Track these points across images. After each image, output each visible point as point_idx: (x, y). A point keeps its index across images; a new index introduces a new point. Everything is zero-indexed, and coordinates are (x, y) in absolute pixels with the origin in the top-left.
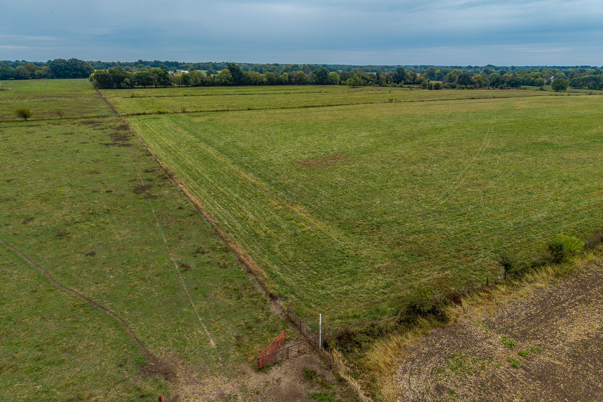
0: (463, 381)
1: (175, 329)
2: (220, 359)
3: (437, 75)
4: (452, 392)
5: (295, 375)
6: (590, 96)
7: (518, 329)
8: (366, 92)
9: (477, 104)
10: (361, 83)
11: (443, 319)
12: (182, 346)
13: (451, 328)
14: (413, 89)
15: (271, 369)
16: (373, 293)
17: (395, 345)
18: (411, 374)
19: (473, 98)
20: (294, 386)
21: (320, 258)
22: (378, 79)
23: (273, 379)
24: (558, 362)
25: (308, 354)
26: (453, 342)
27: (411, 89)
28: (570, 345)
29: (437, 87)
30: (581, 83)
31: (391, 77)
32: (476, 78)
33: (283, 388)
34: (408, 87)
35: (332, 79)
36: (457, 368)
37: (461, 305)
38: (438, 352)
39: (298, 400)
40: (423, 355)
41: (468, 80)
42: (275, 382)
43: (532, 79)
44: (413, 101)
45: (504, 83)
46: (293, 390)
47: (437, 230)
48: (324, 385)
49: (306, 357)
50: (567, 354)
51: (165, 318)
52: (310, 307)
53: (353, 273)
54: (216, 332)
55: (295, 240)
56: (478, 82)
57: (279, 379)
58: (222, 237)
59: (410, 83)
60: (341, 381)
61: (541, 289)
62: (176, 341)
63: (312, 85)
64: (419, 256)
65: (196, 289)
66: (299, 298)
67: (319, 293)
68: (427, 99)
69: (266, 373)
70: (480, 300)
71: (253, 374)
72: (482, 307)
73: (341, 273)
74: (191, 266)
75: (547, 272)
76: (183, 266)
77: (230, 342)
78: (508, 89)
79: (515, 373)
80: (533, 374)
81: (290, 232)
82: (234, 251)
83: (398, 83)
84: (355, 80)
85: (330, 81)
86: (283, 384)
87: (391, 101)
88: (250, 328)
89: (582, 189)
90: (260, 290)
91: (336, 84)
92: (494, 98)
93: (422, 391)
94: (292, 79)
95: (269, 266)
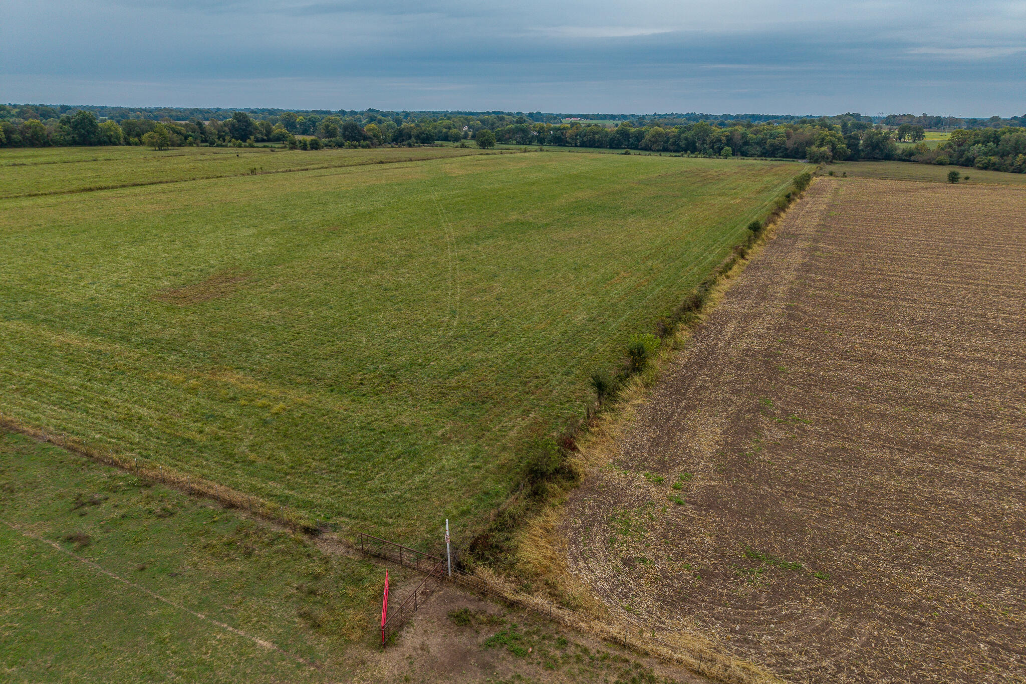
0: (644, 542)
1: (164, 653)
2: (301, 660)
3: (301, 125)
4: (643, 560)
5: (442, 629)
6: (527, 154)
7: (652, 460)
8: (192, 158)
9: (394, 172)
10: (172, 142)
11: (571, 475)
12: (208, 673)
13: (585, 485)
14: (276, 150)
15: (401, 636)
16: (462, 472)
17: (541, 531)
18: (585, 560)
19: (382, 162)
20: (452, 644)
21: (340, 448)
22: (201, 133)
23: (415, 649)
24: (713, 483)
25: (439, 591)
26: (600, 501)
27: (272, 151)
28: (711, 459)
29: (315, 146)
30: (507, 136)
31: (227, 129)
32: (369, 130)
33: (439, 655)
34: (265, 147)
35: (108, 133)
36: (627, 530)
37: (579, 451)
38: (594, 520)
39: (470, 660)
40: (581, 530)
41: (359, 132)
42: (420, 652)
43: (444, 130)
44: (290, 171)
45: (410, 138)
46: (454, 651)
47: (479, 362)
48: (492, 622)
49: (440, 596)
50: (714, 470)
51: (121, 644)
52: (386, 524)
53: (411, 454)
54: (253, 624)
55: (272, 432)
56: (374, 136)
57: (423, 644)
58: (114, 464)
59: (263, 140)
60: (512, 605)
61: (641, 405)
62: (185, 670)
63: (66, 146)
64: (483, 402)
65: (143, 569)
66: (357, 518)
67: (384, 499)
68: (312, 166)
69: (396, 645)
70: (594, 439)
71: (377, 656)
72: (600, 447)
73: (394, 459)
74: (90, 533)
75: (636, 384)
76: (70, 539)
77: (296, 628)
78: (419, 146)
79: (685, 511)
80: (701, 505)
81: (251, 421)
82: (163, 481)
83: (245, 141)
84: (161, 135)
85: (106, 138)
86: (434, 650)
87: (253, 172)
88: (312, 593)
89: (599, 277)
90: (276, 529)
91: (120, 144)
92: (411, 160)
93: (612, 574)
94: (14, 136)
95: (259, 486)
